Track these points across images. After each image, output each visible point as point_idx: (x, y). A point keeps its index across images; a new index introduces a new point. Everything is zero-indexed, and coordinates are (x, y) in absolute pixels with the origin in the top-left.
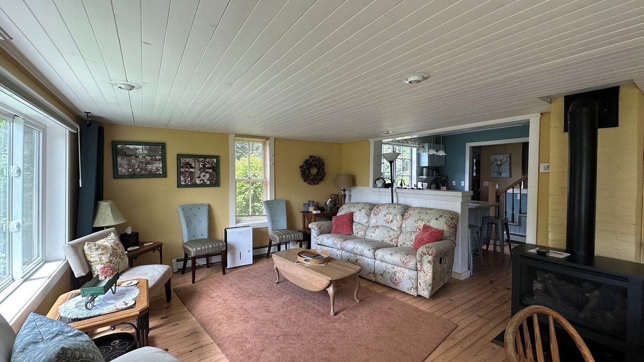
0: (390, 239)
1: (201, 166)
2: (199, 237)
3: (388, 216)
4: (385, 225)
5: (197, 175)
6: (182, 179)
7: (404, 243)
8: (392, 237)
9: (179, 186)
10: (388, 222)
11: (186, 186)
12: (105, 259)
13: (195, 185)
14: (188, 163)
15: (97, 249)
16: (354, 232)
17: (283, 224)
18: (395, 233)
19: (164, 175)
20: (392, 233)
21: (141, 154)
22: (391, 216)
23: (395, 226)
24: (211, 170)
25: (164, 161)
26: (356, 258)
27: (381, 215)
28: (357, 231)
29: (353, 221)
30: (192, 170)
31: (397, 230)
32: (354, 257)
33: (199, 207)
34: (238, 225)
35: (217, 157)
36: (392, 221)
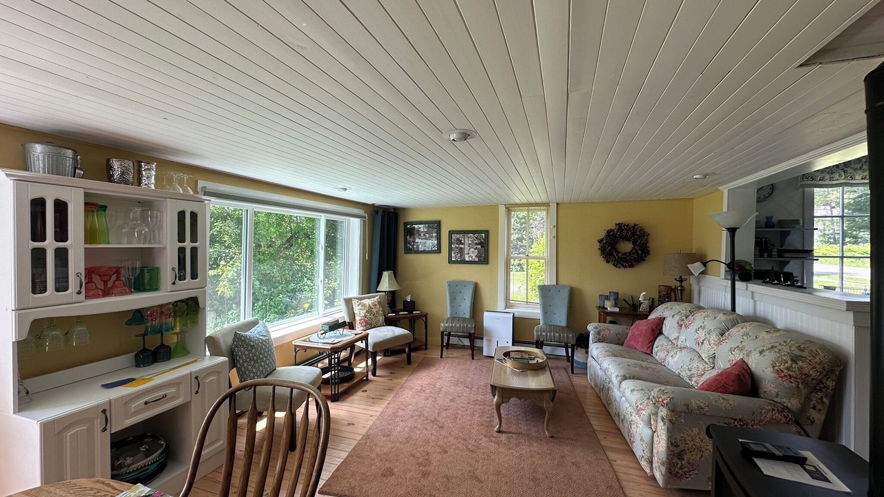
0: (689, 373)
1: (470, 242)
2: (462, 315)
3: (700, 332)
4: (693, 347)
5: (466, 252)
6: (453, 255)
8: (693, 371)
9: (450, 261)
10: (699, 344)
11: (456, 262)
12: (363, 313)
13: (464, 262)
14: (458, 239)
15: (358, 305)
17: (561, 319)
18: (701, 366)
19: (439, 251)
20: (695, 364)
21: (422, 232)
22: (704, 333)
23: (705, 352)
24: (480, 246)
25: (439, 238)
29: (661, 333)
30: (461, 246)
31: (707, 360)
33: (464, 284)
34: (507, 310)
35: (487, 232)
36: (703, 343)
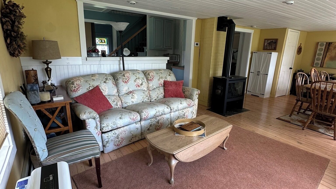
3: (138, 81)
4: (136, 89)
7: (158, 97)
10: (139, 86)
16: (113, 105)
22: (140, 80)
23: (144, 87)
26: (157, 120)
27: (131, 82)
28: (115, 103)
32: (155, 120)
36: (142, 84)
